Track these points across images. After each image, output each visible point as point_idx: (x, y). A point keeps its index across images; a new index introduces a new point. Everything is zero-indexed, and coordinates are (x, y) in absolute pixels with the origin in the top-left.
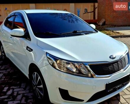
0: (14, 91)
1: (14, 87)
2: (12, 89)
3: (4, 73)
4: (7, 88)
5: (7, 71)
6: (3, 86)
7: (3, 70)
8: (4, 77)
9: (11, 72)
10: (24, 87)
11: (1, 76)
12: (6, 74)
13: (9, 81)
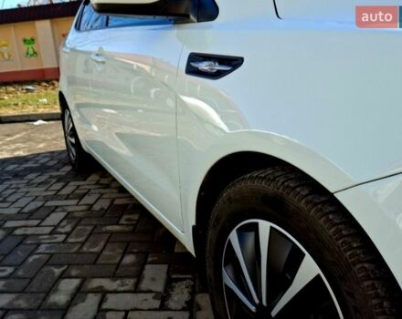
0: (105, 306)
1: (107, 284)
2: (94, 291)
3: (70, 209)
4: (76, 282)
5: (81, 203)
6: (57, 271)
7: (68, 197)
8: (68, 229)
9: (97, 207)
11: (56, 224)
12: (76, 214)
13: (85, 249)
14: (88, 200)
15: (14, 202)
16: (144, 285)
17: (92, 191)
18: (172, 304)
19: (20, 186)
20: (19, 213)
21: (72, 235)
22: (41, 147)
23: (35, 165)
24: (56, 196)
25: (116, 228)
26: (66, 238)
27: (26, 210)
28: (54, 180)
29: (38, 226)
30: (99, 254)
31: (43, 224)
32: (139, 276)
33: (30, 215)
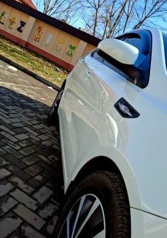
0: (12, 194)
1: (21, 183)
2: (13, 183)
3: (32, 136)
4: (8, 173)
5: (39, 137)
6: (4, 163)
7: (35, 130)
8: (24, 145)
9: (44, 143)
10: (41, 201)
12: (33, 141)
13: (24, 160)
14: (43, 137)
15: (11, 118)
16: (36, 195)
17: (48, 134)
18: (41, 213)
19: (20, 112)
20: (10, 124)
21: (24, 149)
22: (42, 100)
23: (33, 106)
24: (30, 127)
25: (45, 159)
26: (20, 149)
27: (14, 125)
28: (36, 119)
29: (13, 136)
30: (28, 166)
31: (16, 136)
32: (37, 189)
33: (13, 129)
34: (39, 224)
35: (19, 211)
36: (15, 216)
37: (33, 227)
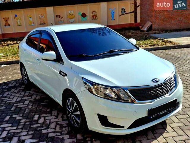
0: (45, 119)
1: (45, 115)
2: (43, 117)
3: (30, 100)
4: (38, 116)
5: (32, 97)
6: (33, 114)
8: (31, 105)
9: (37, 98)
10: (56, 115)
11: (28, 103)
12: (32, 101)
13: (37, 109)
14: (34, 97)
15: (13, 99)
16: (53, 114)
17: (34, 94)
18: (59, 117)
19: (11, 93)
20: (16, 101)
21: (33, 106)
22: (10, 78)
23: (12, 86)
24: (24, 96)
25: (44, 103)
27: (17, 100)
28: (21, 91)
30: (41, 110)
31: (24, 104)
32: (51, 113)
33: (20, 102)
34: (61, 119)
35: (52, 121)
36: (53, 122)
37: (60, 121)
